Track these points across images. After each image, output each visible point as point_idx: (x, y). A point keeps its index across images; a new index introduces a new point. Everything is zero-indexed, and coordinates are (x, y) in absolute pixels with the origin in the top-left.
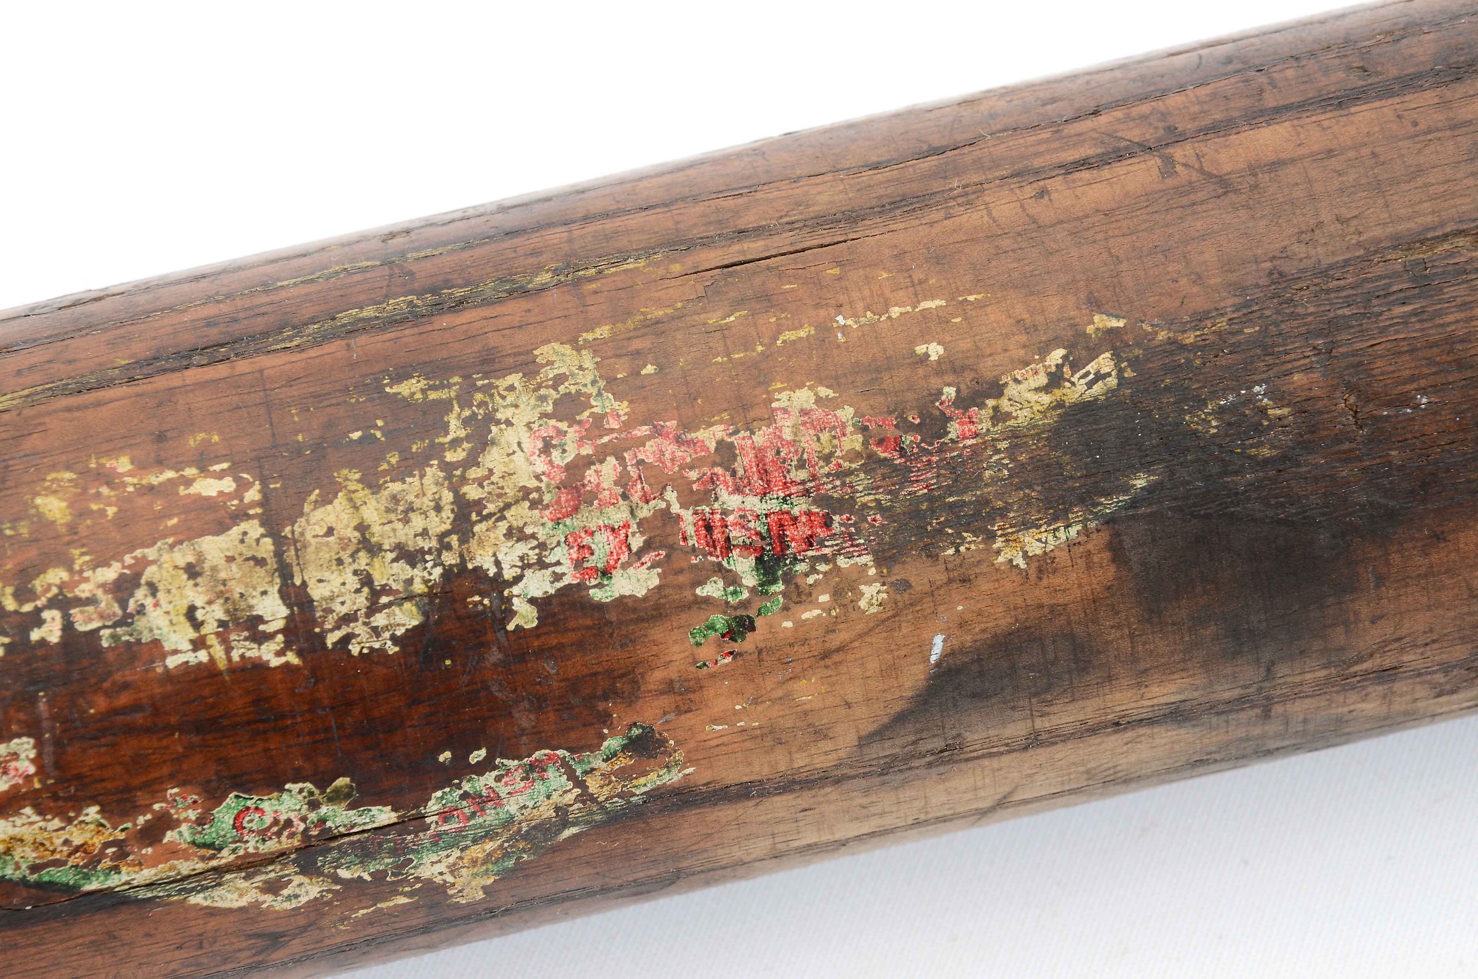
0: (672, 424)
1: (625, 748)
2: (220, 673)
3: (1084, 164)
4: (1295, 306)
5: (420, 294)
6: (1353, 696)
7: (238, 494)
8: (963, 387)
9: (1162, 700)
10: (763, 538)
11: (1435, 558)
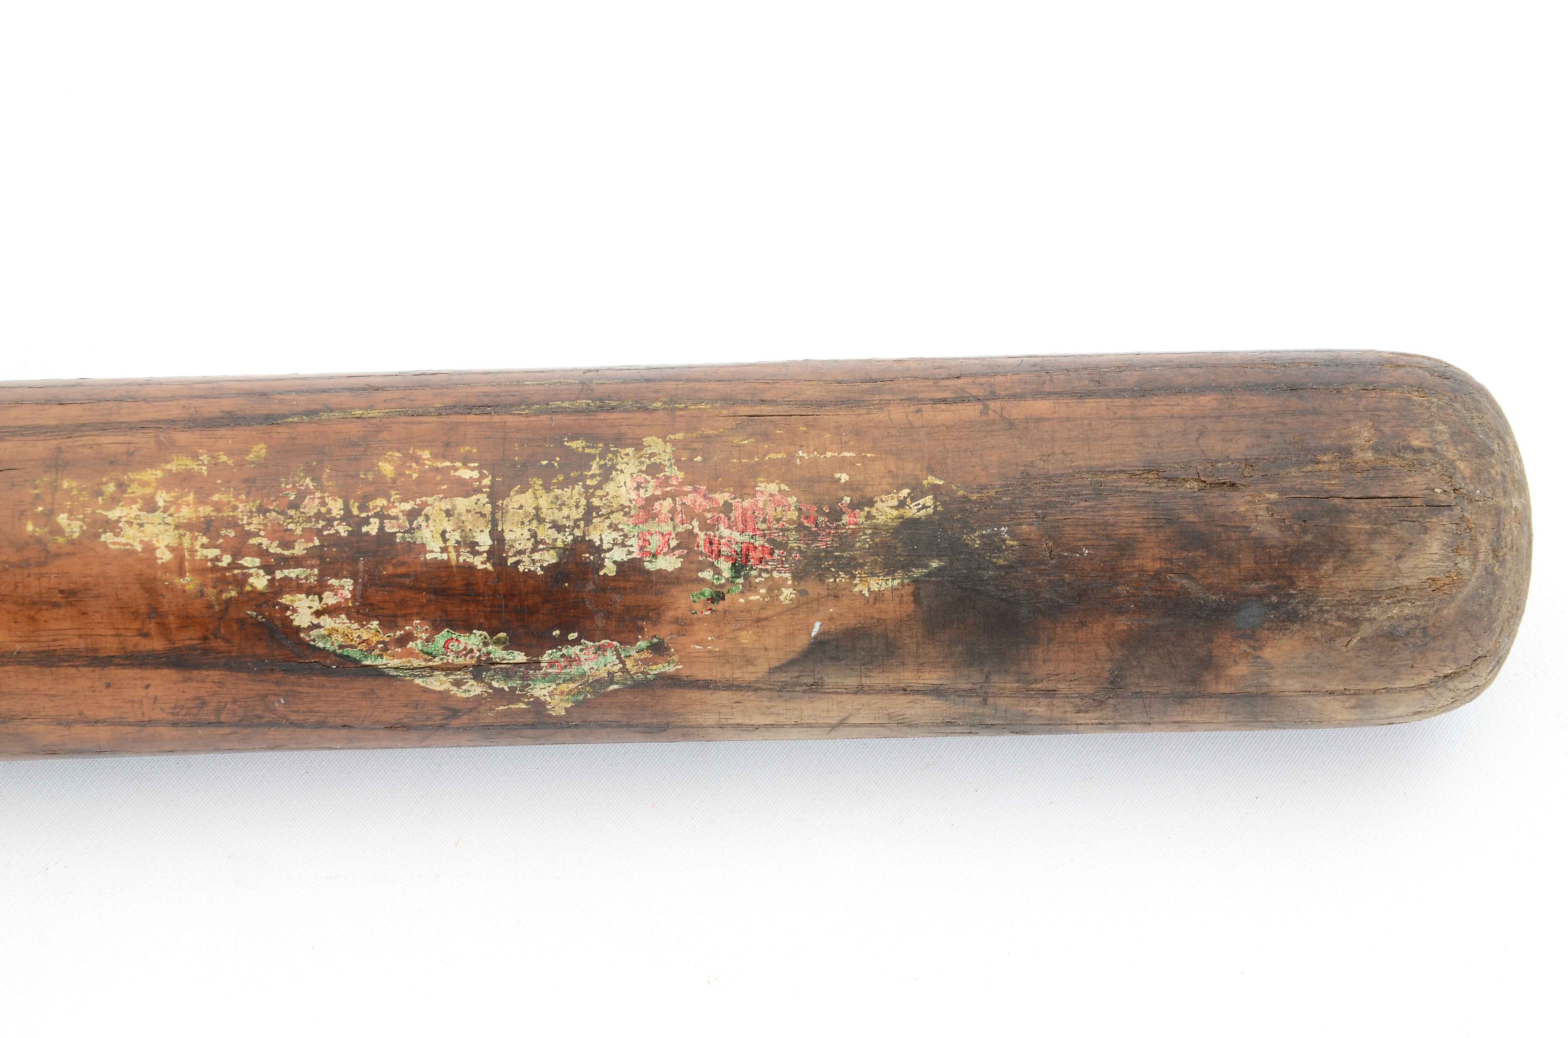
0: (704, 488)
1: (648, 648)
2: (452, 567)
3: (944, 401)
4: (1031, 492)
5: (593, 400)
6: (1032, 702)
7: (480, 480)
8: (854, 498)
9: (930, 682)
10: (737, 554)
11: (1080, 634)
